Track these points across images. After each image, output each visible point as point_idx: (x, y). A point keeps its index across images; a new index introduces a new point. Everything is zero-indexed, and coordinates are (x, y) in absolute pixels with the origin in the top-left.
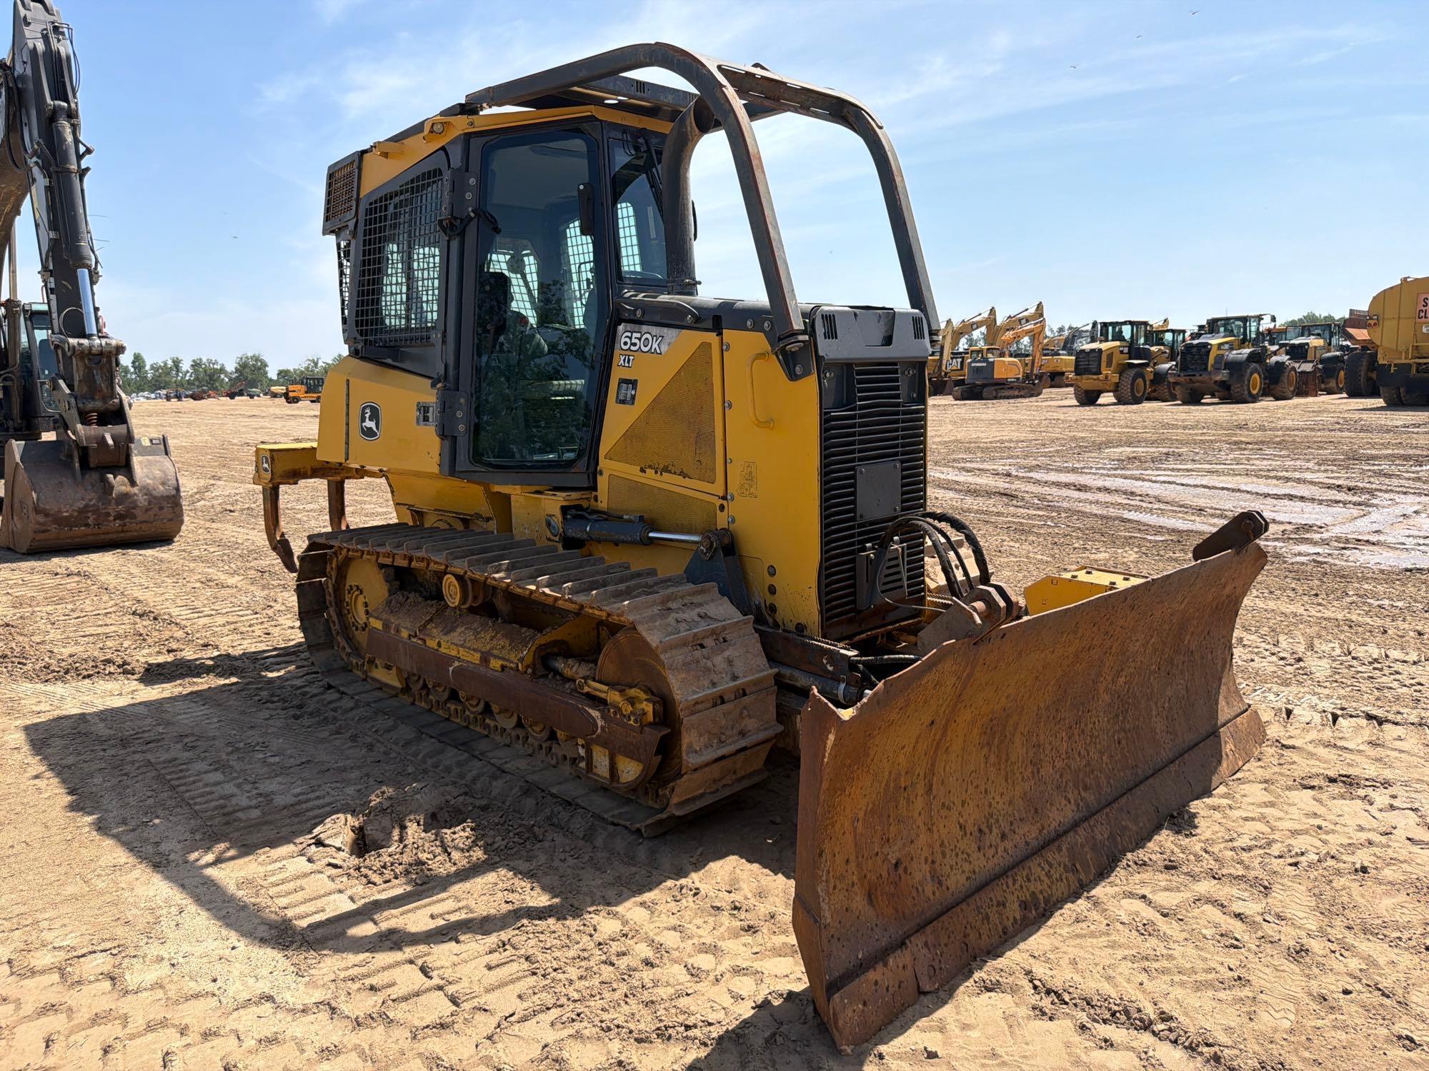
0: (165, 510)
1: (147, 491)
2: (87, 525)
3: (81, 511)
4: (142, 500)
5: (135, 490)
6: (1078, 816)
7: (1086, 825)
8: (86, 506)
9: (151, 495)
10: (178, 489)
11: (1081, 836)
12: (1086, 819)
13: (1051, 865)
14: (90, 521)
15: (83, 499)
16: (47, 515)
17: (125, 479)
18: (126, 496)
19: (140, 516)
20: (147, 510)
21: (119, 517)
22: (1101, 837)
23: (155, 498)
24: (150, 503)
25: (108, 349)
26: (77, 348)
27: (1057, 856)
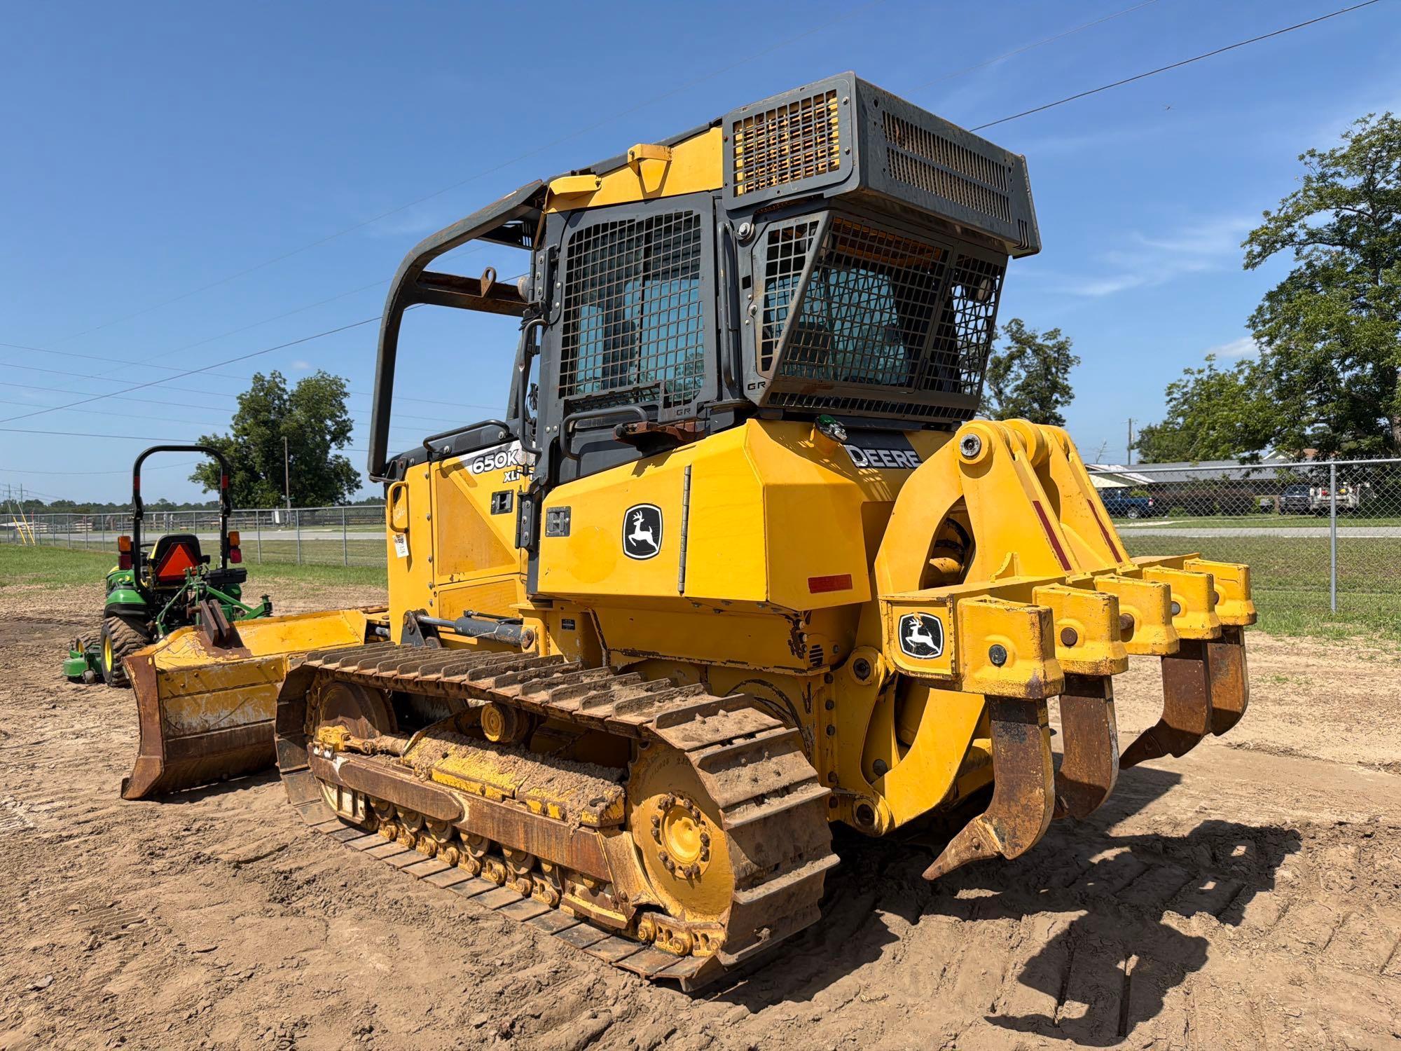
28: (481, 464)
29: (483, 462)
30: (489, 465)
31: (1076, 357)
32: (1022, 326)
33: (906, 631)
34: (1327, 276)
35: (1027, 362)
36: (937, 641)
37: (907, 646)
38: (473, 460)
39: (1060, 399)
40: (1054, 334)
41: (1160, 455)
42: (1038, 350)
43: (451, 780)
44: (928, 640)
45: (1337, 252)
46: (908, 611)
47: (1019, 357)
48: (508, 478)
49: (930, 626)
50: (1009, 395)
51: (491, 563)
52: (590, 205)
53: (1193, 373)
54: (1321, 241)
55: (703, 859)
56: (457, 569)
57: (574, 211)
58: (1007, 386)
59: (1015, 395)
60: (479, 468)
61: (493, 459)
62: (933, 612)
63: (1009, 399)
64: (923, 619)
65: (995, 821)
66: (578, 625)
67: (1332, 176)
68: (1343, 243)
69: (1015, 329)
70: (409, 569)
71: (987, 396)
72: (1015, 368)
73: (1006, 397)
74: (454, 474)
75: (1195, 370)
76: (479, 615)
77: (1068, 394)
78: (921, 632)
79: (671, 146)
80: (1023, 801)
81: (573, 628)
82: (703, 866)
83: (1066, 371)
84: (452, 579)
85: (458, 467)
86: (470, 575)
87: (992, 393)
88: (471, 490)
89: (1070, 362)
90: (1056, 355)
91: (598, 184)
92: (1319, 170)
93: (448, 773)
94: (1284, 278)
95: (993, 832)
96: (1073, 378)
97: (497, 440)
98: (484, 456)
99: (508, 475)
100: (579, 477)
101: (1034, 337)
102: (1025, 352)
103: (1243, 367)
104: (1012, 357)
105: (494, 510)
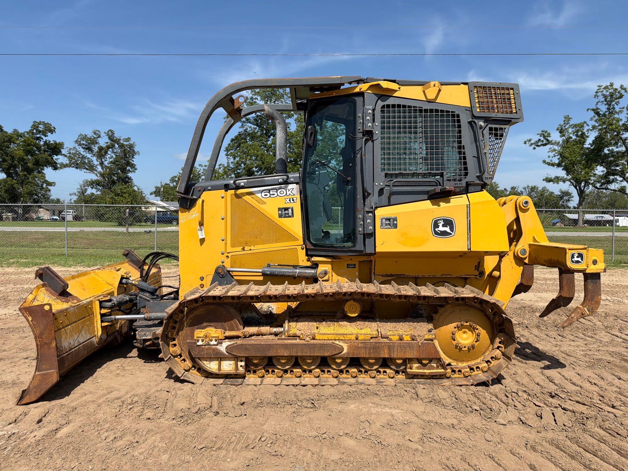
28: (267, 194)
29: (269, 192)
30: (273, 194)
31: (138, 152)
32: (114, 134)
33: (573, 257)
34: (253, 136)
35: (115, 151)
36: (582, 259)
37: (573, 262)
38: (262, 192)
39: (131, 170)
40: (128, 139)
41: (174, 198)
42: (122, 146)
43: (331, 337)
44: (579, 259)
45: (254, 128)
46: (573, 252)
47: (112, 148)
48: (288, 201)
49: (580, 255)
50: (107, 165)
51: (277, 241)
52: (394, 95)
53: (202, 166)
54: (250, 122)
55: (476, 342)
56: (247, 244)
57: (383, 95)
58: (106, 160)
59: (110, 165)
61: (277, 192)
62: (581, 252)
63: (107, 167)
64: (578, 253)
65: (587, 307)
66: (357, 266)
67: (255, 99)
68: (257, 125)
69: (110, 134)
70: (201, 245)
71: (96, 164)
72: (109, 152)
73: (105, 166)
74: (248, 197)
75: (203, 165)
76: (279, 265)
77: (134, 167)
78: (578, 257)
79: (441, 85)
80: (595, 300)
81: (355, 267)
82: (476, 344)
83: (133, 157)
84: (243, 249)
85: (251, 194)
86: (257, 247)
87: (98, 163)
88: (263, 206)
89: (135, 153)
90: (129, 149)
91: (399, 88)
92: (251, 96)
93: (329, 334)
94: (237, 134)
95: (586, 310)
96: (136, 160)
97: (278, 183)
98: (269, 190)
100: (389, 205)
101: (120, 140)
102: (114, 146)
103: (221, 166)
104: (108, 147)
105: (280, 216)
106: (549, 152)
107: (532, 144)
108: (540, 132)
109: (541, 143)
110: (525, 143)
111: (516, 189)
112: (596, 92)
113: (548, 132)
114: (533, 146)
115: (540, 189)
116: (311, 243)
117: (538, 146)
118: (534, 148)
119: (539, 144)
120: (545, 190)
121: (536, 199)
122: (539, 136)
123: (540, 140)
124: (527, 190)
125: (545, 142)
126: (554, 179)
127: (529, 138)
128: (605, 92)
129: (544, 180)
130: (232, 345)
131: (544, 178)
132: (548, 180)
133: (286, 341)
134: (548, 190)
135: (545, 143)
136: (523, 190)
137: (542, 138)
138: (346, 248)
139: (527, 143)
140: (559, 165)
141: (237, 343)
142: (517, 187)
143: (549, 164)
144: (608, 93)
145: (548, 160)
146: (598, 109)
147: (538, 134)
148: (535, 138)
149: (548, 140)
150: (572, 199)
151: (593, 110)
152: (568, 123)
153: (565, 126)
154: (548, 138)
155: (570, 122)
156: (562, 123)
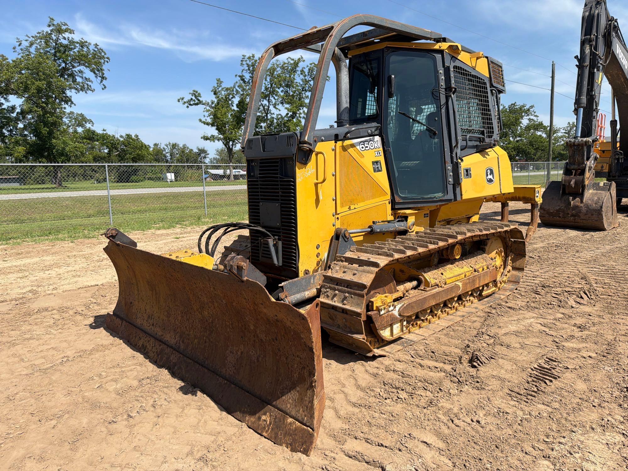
0: (594, 216)
1: (587, 206)
2: (560, 217)
3: (557, 211)
4: (584, 210)
5: (582, 205)
6: (174, 346)
7: (172, 350)
8: (560, 209)
9: (588, 208)
10: (601, 207)
11: (168, 350)
12: (175, 350)
13: (155, 346)
14: (561, 215)
15: (559, 206)
16: (544, 210)
17: (579, 200)
18: (576, 207)
19: (582, 217)
20: (585, 214)
21: (572, 215)
22: (172, 359)
23: (590, 209)
24: (587, 211)
25: (581, 143)
26: (569, 143)
27: (158, 346)
28: (363, 146)
29: (364, 145)
30: (367, 147)
33: (536, 193)
38: (359, 143)
43: (453, 279)
48: (377, 154)
51: (373, 197)
56: (352, 202)
57: (453, 57)
60: (363, 148)
70: (317, 208)
74: (351, 150)
76: (382, 222)
81: (428, 216)
84: (350, 208)
85: (353, 146)
86: (361, 204)
91: (461, 52)
93: (452, 277)
97: (367, 134)
98: (364, 142)
99: (376, 153)
105: (375, 171)
106: (204, 111)
107: (185, 103)
108: (192, 92)
109: (193, 102)
110: (179, 101)
111: (159, 146)
112: (242, 61)
113: (199, 92)
114: (186, 105)
115: (181, 146)
116: (400, 196)
117: (190, 105)
118: (188, 107)
119: (191, 103)
120: (185, 148)
121: (178, 155)
122: (191, 95)
123: (192, 99)
124: (169, 147)
125: (197, 101)
126: (211, 137)
127: (182, 97)
128: (248, 62)
129: (202, 138)
130: (402, 306)
131: (202, 136)
132: (206, 138)
133: (432, 291)
134: (188, 148)
135: (197, 103)
136: (166, 147)
137: (194, 98)
138: (437, 198)
139: (181, 101)
140: (213, 125)
141: (405, 304)
142: (159, 144)
143: (204, 123)
144: (250, 63)
145: (203, 120)
146: (243, 76)
147: (190, 93)
148: (188, 97)
149: (199, 100)
150: (208, 156)
151: (240, 76)
152: (220, 86)
153: (218, 89)
154: (199, 98)
155: (221, 85)
156: (216, 86)
